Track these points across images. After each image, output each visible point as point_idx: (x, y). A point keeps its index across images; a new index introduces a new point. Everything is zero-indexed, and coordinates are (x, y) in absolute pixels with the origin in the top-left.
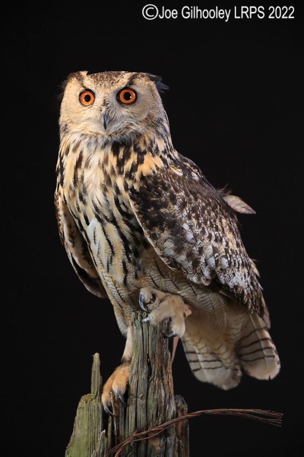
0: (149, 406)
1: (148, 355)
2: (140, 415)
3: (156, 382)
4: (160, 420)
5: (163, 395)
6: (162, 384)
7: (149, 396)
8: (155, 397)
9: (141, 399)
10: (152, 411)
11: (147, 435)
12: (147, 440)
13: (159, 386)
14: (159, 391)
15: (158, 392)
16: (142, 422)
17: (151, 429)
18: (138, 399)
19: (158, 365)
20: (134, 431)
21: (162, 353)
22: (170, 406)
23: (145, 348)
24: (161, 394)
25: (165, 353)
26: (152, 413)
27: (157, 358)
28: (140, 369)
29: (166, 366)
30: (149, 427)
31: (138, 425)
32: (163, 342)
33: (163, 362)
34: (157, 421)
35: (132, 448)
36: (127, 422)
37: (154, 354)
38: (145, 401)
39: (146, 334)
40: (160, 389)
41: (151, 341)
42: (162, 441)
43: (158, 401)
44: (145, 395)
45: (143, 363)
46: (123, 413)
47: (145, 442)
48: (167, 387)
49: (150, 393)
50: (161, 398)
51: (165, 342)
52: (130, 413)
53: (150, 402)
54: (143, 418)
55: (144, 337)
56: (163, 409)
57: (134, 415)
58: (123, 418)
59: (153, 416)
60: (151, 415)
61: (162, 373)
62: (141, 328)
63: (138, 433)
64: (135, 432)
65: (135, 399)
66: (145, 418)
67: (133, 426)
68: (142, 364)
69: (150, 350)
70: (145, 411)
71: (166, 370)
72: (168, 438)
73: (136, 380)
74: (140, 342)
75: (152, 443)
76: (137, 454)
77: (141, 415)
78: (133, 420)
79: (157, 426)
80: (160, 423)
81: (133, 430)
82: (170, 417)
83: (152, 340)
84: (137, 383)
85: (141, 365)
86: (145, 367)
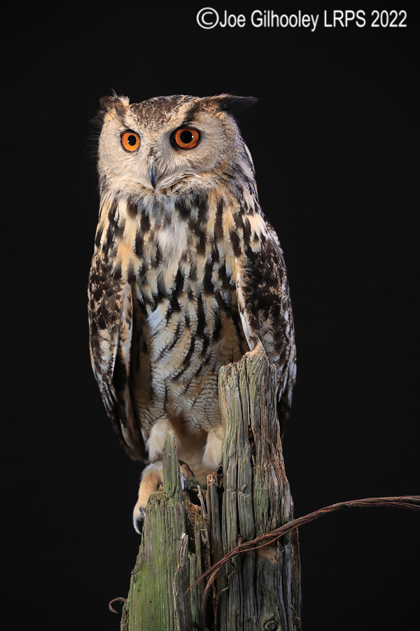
0: (256, 502)
1: (250, 426)
2: (244, 515)
3: (265, 466)
4: (274, 520)
5: (276, 484)
6: (272, 467)
7: (256, 487)
8: (265, 488)
9: (244, 492)
10: (262, 509)
11: (255, 545)
12: (256, 551)
13: (269, 471)
14: (270, 479)
15: (268, 481)
16: (248, 526)
17: (262, 535)
18: (239, 493)
19: (266, 440)
20: (237, 541)
21: (270, 423)
22: (285, 500)
23: (244, 417)
24: (273, 482)
25: (273, 423)
26: (261, 512)
27: (263, 431)
28: (239, 449)
29: (275, 443)
30: (258, 533)
31: (242, 531)
32: (270, 406)
33: (271, 437)
34: (269, 523)
35: (233, 565)
36: (223, 528)
37: (259, 426)
38: (249, 495)
39: (245, 397)
40: (271, 475)
41: (255, 407)
42: (278, 550)
43: (270, 493)
44: (250, 486)
45: (244, 439)
46: (218, 516)
47: (254, 554)
48: (280, 471)
49: (256, 483)
50: (274, 489)
51: (272, 406)
52: (228, 514)
53: (258, 496)
54: (249, 520)
55: (243, 402)
56: (277, 504)
57: (234, 517)
58: (218, 522)
59: (263, 515)
60: (260, 514)
61: (270, 452)
62: (237, 388)
63: (243, 542)
64: (240, 541)
65: (235, 493)
66: (252, 520)
67: (235, 533)
68: (242, 441)
69: (252, 419)
70: (251, 509)
71: (275, 447)
72: (286, 547)
73: (234, 465)
74: (237, 410)
75: (264, 556)
76: (241, 572)
77: (246, 515)
78: (234, 524)
79: (270, 530)
80: (274, 526)
81: (234, 539)
82: (287, 515)
83: (255, 404)
84: (236, 469)
85: (241, 444)
86: (246, 445)
